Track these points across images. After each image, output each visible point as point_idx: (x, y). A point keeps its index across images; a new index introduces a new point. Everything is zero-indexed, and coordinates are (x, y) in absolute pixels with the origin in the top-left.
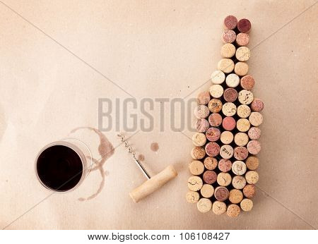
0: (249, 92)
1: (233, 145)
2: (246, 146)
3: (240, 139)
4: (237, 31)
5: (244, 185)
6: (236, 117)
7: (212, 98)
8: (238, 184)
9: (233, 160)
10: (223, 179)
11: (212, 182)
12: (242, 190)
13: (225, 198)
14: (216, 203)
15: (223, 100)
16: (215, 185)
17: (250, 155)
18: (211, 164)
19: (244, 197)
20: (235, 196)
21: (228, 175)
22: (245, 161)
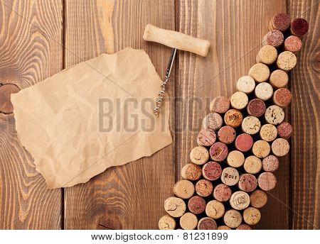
1: (241, 170)
2: (256, 175)
3: (252, 165)
6: (256, 137)
7: (231, 107)
9: (235, 188)
10: (213, 210)
11: (198, 212)
12: (234, 229)
15: (244, 112)
16: (201, 215)
17: (258, 189)
18: (203, 188)
22: (250, 194)
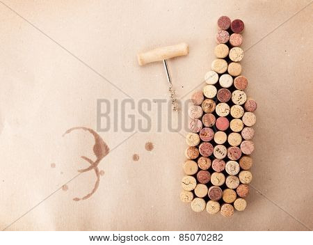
0: (242, 92)
1: (227, 145)
2: (239, 146)
3: (234, 139)
4: (230, 31)
5: (237, 185)
6: (230, 118)
7: (205, 98)
8: (231, 184)
9: (226, 160)
10: (216, 179)
11: (206, 181)
12: (235, 190)
13: (219, 198)
14: (209, 202)
15: (216, 100)
16: (209, 185)
17: (243, 155)
18: (204, 163)
19: (238, 197)
20: (229, 196)
21: (222, 175)
22: (238, 161)
